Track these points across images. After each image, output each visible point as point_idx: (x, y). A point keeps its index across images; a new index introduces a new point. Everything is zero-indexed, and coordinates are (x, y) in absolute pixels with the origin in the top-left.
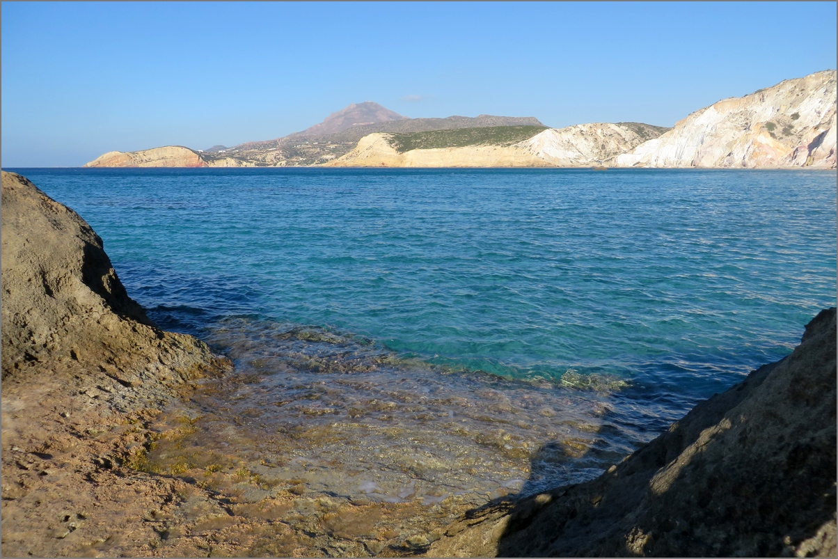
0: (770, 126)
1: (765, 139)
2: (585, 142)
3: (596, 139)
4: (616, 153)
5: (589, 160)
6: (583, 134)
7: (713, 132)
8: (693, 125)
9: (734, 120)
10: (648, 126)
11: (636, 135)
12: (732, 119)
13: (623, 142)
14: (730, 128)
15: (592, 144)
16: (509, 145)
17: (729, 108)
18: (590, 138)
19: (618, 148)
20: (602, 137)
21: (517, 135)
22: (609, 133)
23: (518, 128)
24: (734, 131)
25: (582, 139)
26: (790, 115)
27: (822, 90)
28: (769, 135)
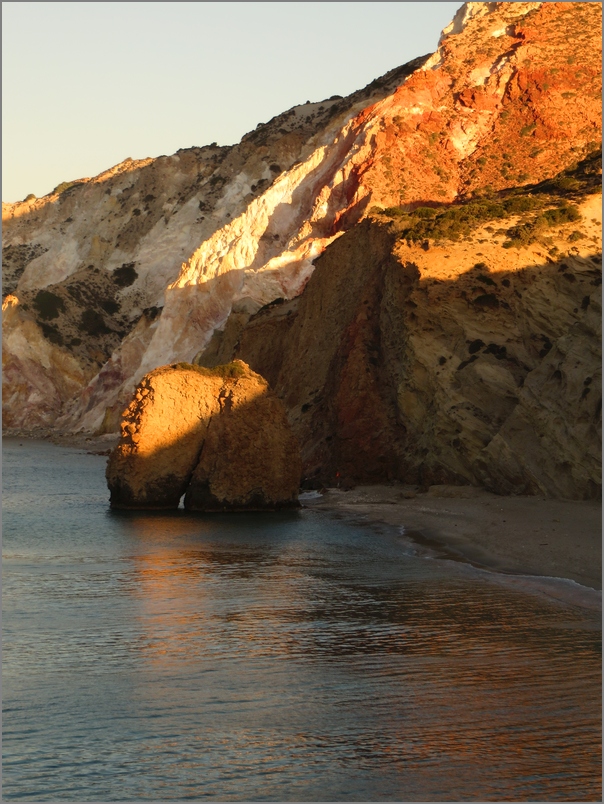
1: (25, 342)
26: (111, 268)
27: (193, 203)
28: (36, 332)
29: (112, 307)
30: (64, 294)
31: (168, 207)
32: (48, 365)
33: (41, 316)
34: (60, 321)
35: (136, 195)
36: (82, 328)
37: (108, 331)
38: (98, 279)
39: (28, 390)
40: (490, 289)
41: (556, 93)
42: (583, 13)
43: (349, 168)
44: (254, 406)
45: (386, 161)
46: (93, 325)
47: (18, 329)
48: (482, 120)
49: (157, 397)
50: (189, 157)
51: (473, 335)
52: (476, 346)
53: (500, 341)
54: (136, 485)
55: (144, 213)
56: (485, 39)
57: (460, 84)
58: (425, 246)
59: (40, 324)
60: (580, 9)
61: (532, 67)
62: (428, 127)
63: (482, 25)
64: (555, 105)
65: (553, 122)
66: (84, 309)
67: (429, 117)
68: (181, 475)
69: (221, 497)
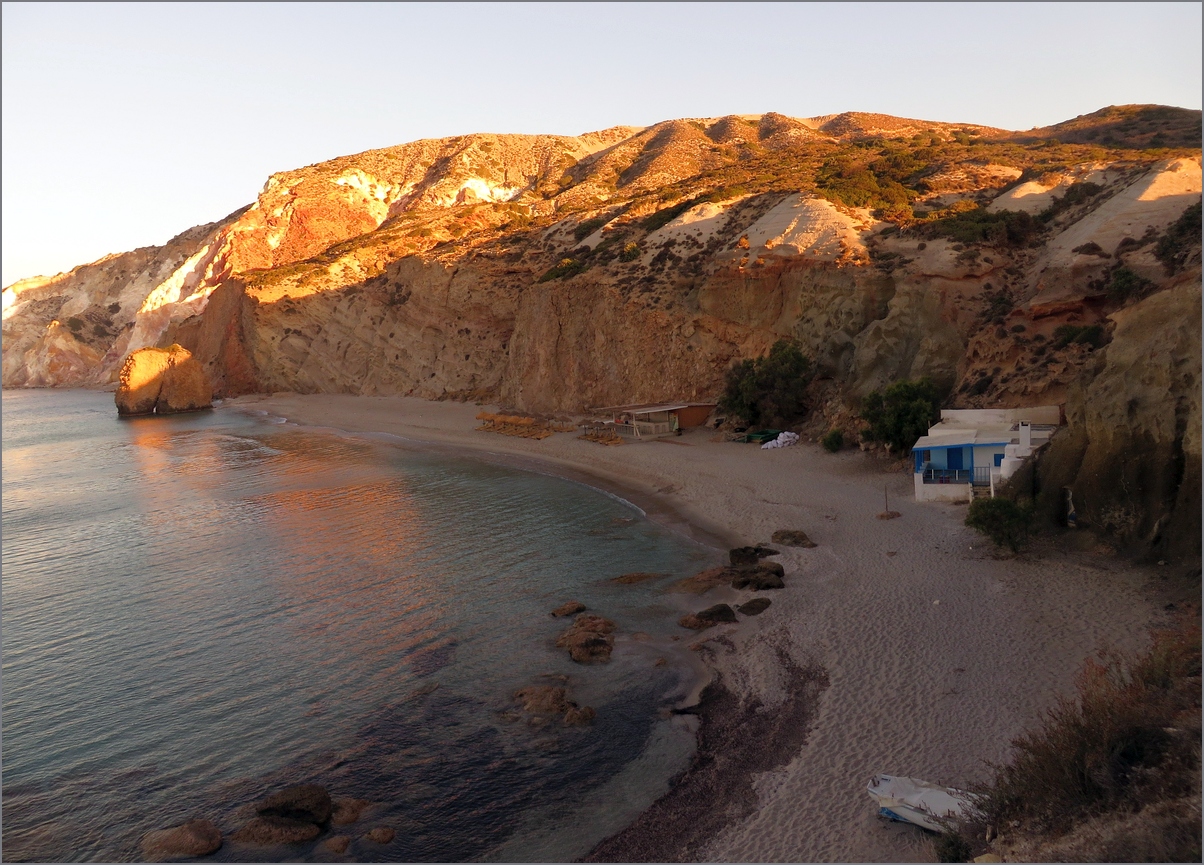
0: (75, 324)
1: (65, 342)
26: (107, 305)
27: (146, 273)
28: (71, 338)
29: (109, 323)
30: (83, 319)
31: (133, 275)
32: (79, 353)
33: (73, 329)
34: (83, 331)
35: (116, 271)
36: (94, 334)
37: (109, 335)
38: (100, 311)
39: (70, 365)
40: (292, 306)
41: (314, 219)
42: (322, 184)
43: (221, 255)
44: (185, 365)
45: (238, 251)
46: (101, 332)
47: (61, 336)
48: (281, 232)
49: (137, 364)
50: (141, 252)
51: (286, 326)
52: (288, 331)
53: (298, 328)
54: (131, 405)
55: (121, 279)
56: (279, 196)
57: (270, 216)
58: (260, 288)
59: (72, 334)
61: (302, 208)
62: (256, 235)
64: (313, 224)
65: (313, 232)
66: (95, 325)
67: (257, 231)
68: (153, 399)
69: (174, 407)
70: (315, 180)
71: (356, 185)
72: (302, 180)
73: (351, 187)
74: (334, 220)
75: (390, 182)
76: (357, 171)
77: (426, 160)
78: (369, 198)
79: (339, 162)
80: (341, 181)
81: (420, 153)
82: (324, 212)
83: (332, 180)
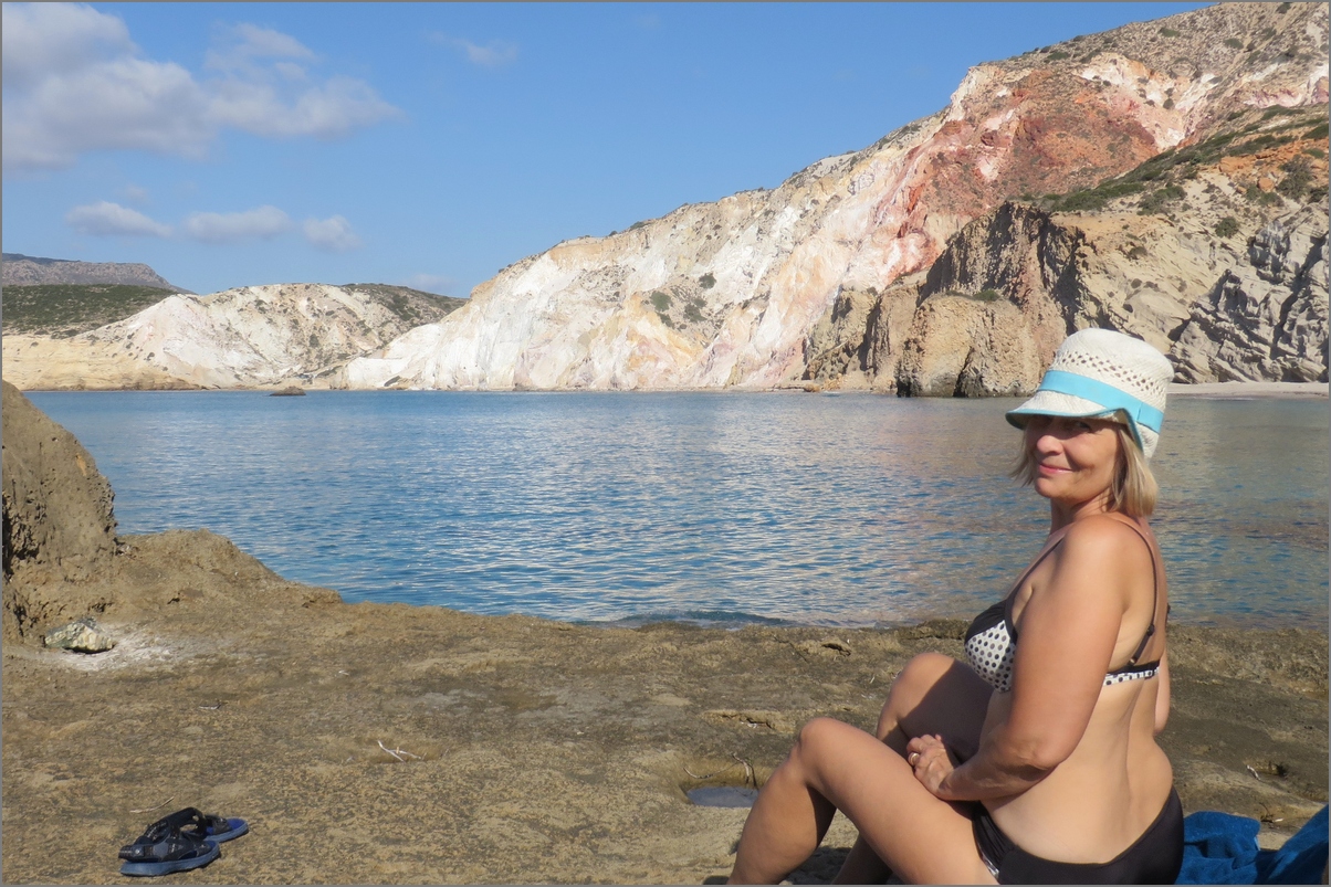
0: (660, 301)
1: (650, 326)
2: (269, 329)
3: (296, 322)
4: (343, 357)
5: (283, 372)
6: (263, 311)
7: (551, 310)
8: (510, 294)
9: (593, 285)
10: (415, 293)
11: (390, 314)
12: (587, 284)
13: (359, 331)
14: (585, 303)
15: (287, 334)
16: (72, 333)
17: (583, 258)
18: (282, 320)
19: (350, 345)
20: (309, 316)
21: (95, 309)
22: (326, 308)
23: (98, 290)
24: (594, 310)
25: (261, 321)
26: (697, 277)
27: (752, 229)
28: (657, 319)
29: (702, 303)
30: (670, 293)
31: (734, 233)
32: (667, 344)
33: (657, 308)
34: (670, 312)
35: (707, 225)
36: (685, 317)
37: (705, 319)
38: (689, 284)
39: (657, 360)
41: (1053, 134)
42: (1061, 78)
46: (693, 313)
47: (644, 317)
51: (1132, 276)
52: (1136, 283)
53: (1153, 279)
55: (714, 238)
56: (993, 98)
57: (981, 129)
58: (1080, 215)
59: (659, 314)
60: (1059, 76)
61: (1033, 116)
62: (962, 160)
63: (989, 88)
64: (1051, 141)
65: (1054, 154)
66: (685, 304)
68: (955, 374)
70: (1049, 73)
71: (1116, 81)
72: (1027, 72)
73: (1107, 84)
74: (1086, 135)
75: (1172, 75)
76: (1116, 57)
77: (1233, 35)
78: (1139, 100)
79: (1082, 44)
80: (1088, 74)
81: (1220, 25)
82: (1068, 122)
83: (1075, 72)
